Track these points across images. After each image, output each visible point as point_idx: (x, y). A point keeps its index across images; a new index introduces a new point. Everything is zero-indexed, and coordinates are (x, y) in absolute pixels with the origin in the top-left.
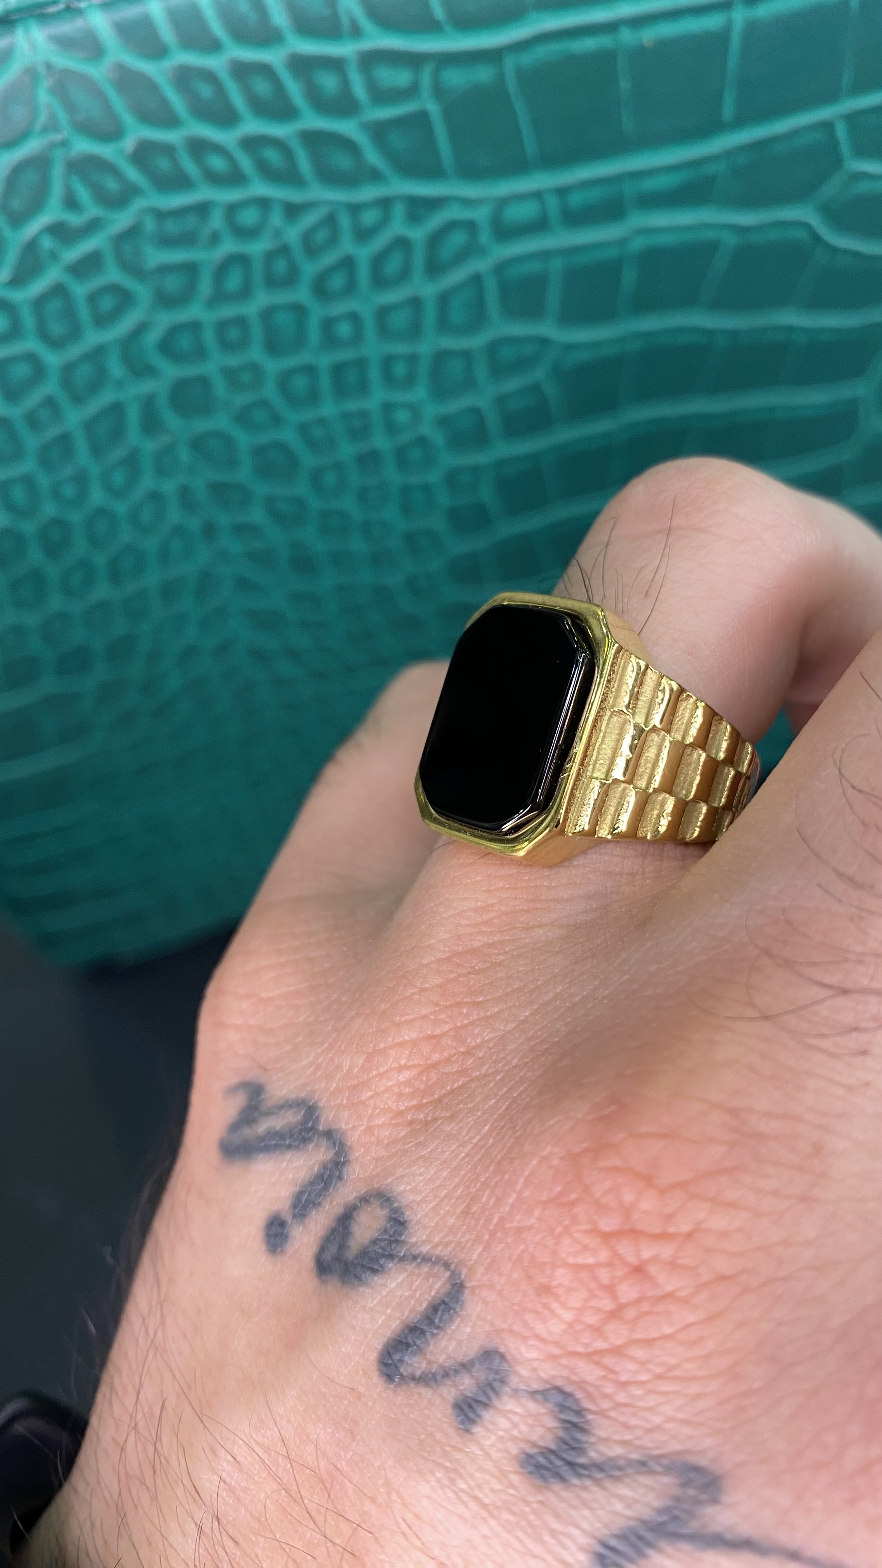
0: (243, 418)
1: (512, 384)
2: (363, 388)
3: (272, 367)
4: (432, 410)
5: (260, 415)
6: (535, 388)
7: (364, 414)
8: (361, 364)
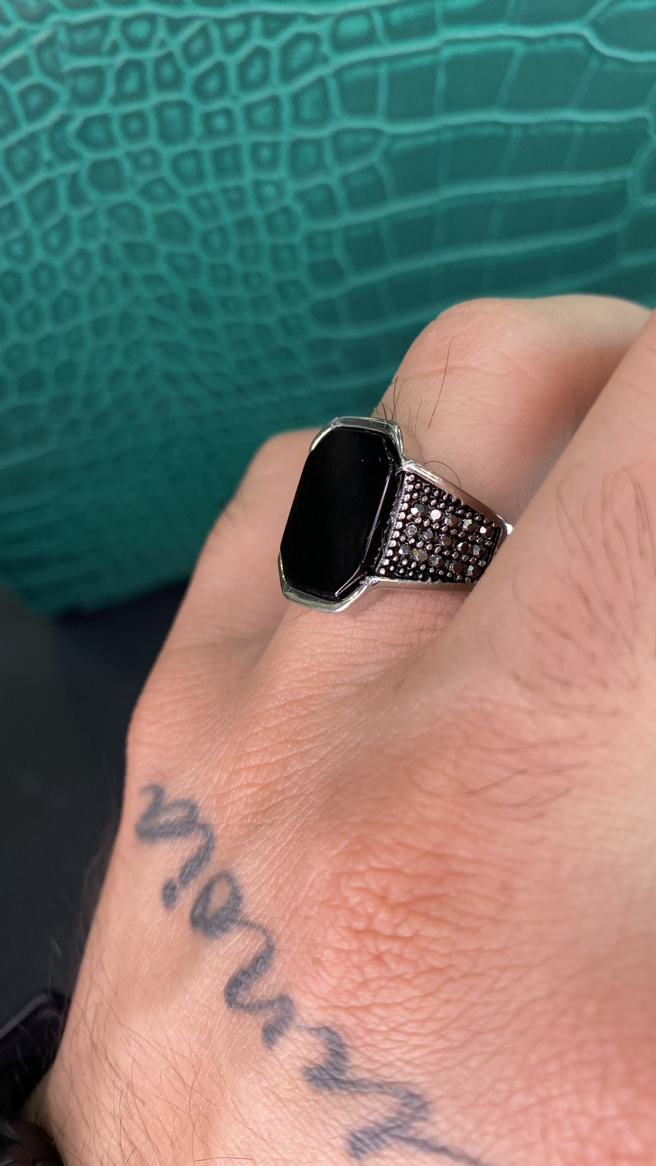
0: (146, 192)
1: (354, 166)
2: (238, 169)
3: (167, 152)
4: (291, 187)
5: (159, 190)
6: (371, 169)
7: (239, 189)
8: (235, 149)
